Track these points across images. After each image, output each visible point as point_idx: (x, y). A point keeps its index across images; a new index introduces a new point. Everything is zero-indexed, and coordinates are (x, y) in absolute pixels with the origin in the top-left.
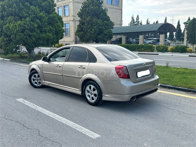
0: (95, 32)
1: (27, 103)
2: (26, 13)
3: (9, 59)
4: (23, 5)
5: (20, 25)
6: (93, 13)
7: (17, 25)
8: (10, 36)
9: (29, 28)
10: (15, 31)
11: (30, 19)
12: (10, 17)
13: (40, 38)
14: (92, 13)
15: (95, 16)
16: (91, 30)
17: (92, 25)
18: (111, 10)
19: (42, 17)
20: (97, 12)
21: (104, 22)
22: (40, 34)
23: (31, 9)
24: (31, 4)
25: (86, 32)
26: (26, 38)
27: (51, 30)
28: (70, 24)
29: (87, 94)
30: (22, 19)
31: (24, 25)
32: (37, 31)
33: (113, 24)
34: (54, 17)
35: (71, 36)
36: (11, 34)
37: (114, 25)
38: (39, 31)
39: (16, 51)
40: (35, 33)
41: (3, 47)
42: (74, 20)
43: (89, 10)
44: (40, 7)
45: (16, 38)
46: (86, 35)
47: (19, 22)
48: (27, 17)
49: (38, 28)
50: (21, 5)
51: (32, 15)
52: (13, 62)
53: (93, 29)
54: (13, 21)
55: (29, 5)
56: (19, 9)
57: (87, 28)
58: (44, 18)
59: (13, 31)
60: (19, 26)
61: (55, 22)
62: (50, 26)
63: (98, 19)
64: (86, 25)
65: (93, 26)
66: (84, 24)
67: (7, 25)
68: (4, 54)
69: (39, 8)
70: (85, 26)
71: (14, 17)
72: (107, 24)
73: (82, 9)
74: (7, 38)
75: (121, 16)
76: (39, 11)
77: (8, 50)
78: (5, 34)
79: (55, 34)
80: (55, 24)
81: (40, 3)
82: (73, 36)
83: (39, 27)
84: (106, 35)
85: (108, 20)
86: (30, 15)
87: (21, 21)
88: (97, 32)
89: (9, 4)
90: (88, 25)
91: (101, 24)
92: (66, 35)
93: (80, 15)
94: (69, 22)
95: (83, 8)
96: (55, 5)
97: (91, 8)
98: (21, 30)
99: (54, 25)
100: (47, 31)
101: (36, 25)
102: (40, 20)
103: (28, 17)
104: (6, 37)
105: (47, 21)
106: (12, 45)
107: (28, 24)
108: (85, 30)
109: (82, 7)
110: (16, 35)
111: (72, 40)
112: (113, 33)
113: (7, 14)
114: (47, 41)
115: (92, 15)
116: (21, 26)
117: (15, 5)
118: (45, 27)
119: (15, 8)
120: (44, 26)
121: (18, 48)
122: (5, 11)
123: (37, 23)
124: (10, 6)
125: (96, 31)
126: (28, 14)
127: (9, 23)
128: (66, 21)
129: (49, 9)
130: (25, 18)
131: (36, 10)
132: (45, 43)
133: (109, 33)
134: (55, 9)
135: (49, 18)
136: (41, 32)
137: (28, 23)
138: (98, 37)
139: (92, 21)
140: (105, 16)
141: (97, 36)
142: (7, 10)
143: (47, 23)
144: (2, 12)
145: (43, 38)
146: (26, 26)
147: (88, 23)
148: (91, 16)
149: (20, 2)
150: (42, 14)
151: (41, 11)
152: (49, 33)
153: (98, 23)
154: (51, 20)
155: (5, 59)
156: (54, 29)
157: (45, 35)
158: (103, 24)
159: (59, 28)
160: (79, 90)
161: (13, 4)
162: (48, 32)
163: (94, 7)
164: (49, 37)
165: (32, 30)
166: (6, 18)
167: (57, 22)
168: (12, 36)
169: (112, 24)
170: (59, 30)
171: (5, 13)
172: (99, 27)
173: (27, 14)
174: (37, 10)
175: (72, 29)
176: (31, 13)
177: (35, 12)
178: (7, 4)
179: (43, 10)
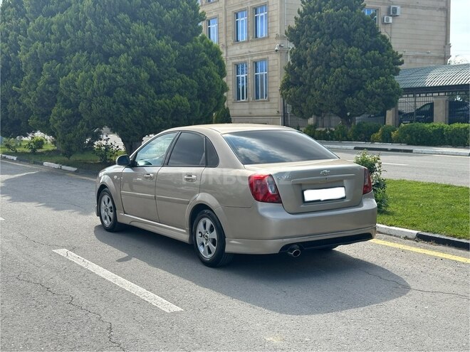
0: (337, 88)
1: (73, 256)
2: (120, 43)
3: (73, 167)
4: (112, 21)
5: (102, 75)
6: (334, 29)
7: (95, 74)
8: (77, 104)
9: (125, 82)
10: (89, 92)
11: (131, 58)
12: (77, 53)
13: (154, 110)
14: (329, 28)
15: (339, 37)
16: (324, 80)
17: (328, 66)
18: (409, 11)
19: (163, 51)
20: (345, 25)
21: (368, 53)
22: (154, 99)
23: (134, 32)
24: (134, 18)
25: (310, 87)
26: (118, 109)
27: (186, 88)
28: (271, 63)
29: (199, 239)
30: (110, 60)
31: (113, 75)
32: (146, 89)
33: (401, 60)
34: (196, 50)
35: (272, 101)
36: (80, 99)
37: (402, 63)
38: (152, 91)
39: (91, 143)
40: (140, 96)
41: (58, 133)
42: (281, 51)
43: (320, 18)
44: (159, 26)
45: (91, 110)
46: (310, 97)
47: (100, 68)
48: (122, 52)
49: (150, 81)
50: (107, 20)
51: (136, 47)
52: (82, 174)
53: (331, 78)
54: (85, 64)
55: (127, 20)
56: (102, 32)
57: (312, 74)
58: (166, 55)
59: (83, 90)
60: (99, 79)
61: (199, 63)
62: (185, 76)
63: (350, 46)
64: (308, 65)
65: (332, 69)
66: (305, 61)
67: (71, 75)
68: (64, 155)
69: (156, 27)
70: (307, 68)
71: (89, 53)
72: (376, 62)
73: (299, 16)
74: (70, 111)
75: (444, 29)
76: (153, 37)
77: (71, 142)
78: (65, 100)
79: (199, 97)
80: (199, 70)
81: (160, 13)
82: (276, 100)
83: (153, 79)
84: (372, 95)
85: (384, 46)
86: (129, 47)
87: (107, 63)
88: (344, 86)
89: (77, 19)
90: (315, 66)
91: (358, 63)
92: (257, 98)
93: (293, 35)
94: (265, 56)
95: (302, 15)
96: (202, 17)
97: (326, 14)
98: (105, 89)
99: (196, 73)
100: (175, 89)
101: (144, 75)
102: (157, 60)
103: (126, 55)
104: (66, 107)
105: (174, 63)
106: (82, 127)
107: (125, 73)
108: (307, 81)
109: (299, 12)
110: (90, 101)
111: (275, 112)
112: (401, 86)
113: (72, 46)
114: (175, 117)
115: (331, 34)
116: (105, 78)
117: (90, 21)
118: (169, 79)
119: (90, 30)
120: (167, 76)
121: (97, 137)
122: (68, 38)
123: (148, 69)
124: (78, 26)
125: (339, 84)
126: (125, 45)
127: (76, 69)
128: (258, 55)
129: (183, 29)
130: (118, 55)
131: (145, 35)
132: (166, 122)
133: (384, 88)
134: (201, 27)
135: (181, 55)
136: (159, 92)
137: (123, 69)
138: (346, 102)
139: (329, 52)
140: (372, 36)
141: (343, 99)
142: (72, 36)
143: (175, 67)
144: (60, 42)
145: (163, 108)
146: (119, 78)
147: (316, 60)
148: (326, 38)
149: (104, 15)
150: (161, 44)
151: (160, 35)
152: (181, 94)
153: (349, 59)
154: (186, 58)
155: (64, 167)
156: (196, 84)
157: (168, 101)
158: (363, 62)
159: (209, 80)
160: (184, 231)
161: (85, 19)
162: (178, 91)
163: (337, 10)
164: (179, 107)
165: (134, 90)
166: (68, 57)
167: (205, 63)
168: (82, 106)
169: (396, 60)
170: (210, 86)
171: (67, 45)
172: (351, 71)
173: (121, 45)
174: (151, 34)
175: (276, 78)
176: (134, 42)
177: (143, 39)
178: (71, 19)
179: (166, 33)
